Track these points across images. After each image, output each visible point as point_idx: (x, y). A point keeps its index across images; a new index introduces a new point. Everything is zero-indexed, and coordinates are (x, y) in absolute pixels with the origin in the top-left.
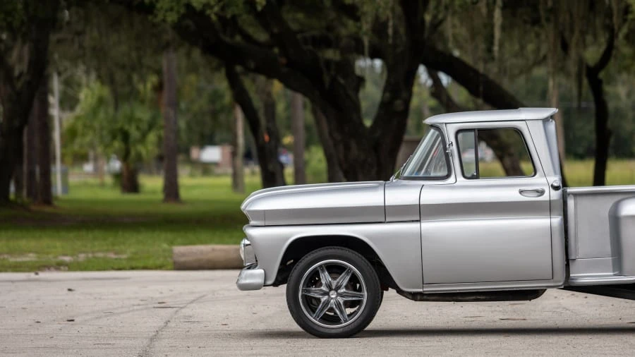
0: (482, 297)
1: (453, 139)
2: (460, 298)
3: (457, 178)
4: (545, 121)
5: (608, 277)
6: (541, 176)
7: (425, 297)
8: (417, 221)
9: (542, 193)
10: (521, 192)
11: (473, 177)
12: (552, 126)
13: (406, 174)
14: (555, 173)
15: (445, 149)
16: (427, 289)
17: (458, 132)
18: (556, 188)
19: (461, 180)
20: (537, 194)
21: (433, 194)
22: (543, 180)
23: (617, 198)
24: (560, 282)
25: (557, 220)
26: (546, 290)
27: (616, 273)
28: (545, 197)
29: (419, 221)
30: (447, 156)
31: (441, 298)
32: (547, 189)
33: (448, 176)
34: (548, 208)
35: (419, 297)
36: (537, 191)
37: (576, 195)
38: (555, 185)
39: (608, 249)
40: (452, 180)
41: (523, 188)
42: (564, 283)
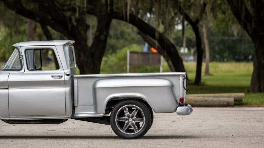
0: (38, 122)
1: (23, 53)
2: (28, 123)
3: (25, 70)
4: (64, 46)
5: (91, 114)
6: (61, 70)
7: (13, 122)
8: (7, 89)
9: (61, 77)
10: (52, 76)
11: (32, 70)
12: (67, 48)
13: (4, 69)
14: (68, 69)
15: (20, 57)
16: (11, 118)
17: (26, 50)
18: (68, 75)
19: (27, 71)
20: (59, 78)
21: (15, 77)
22: (63, 72)
23: (95, 80)
24: (69, 116)
25: (68, 89)
27: (95, 112)
28: (63, 79)
29: (8, 89)
30: (21, 60)
31: (20, 122)
32: (63, 75)
33: (21, 69)
34: (64, 83)
35: (10, 122)
36: (59, 76)
37: (77, 78)
38: (67, 73)
39: (92, 101)
40: (22, 71)
41: (53, 75)
42: (71, 116)
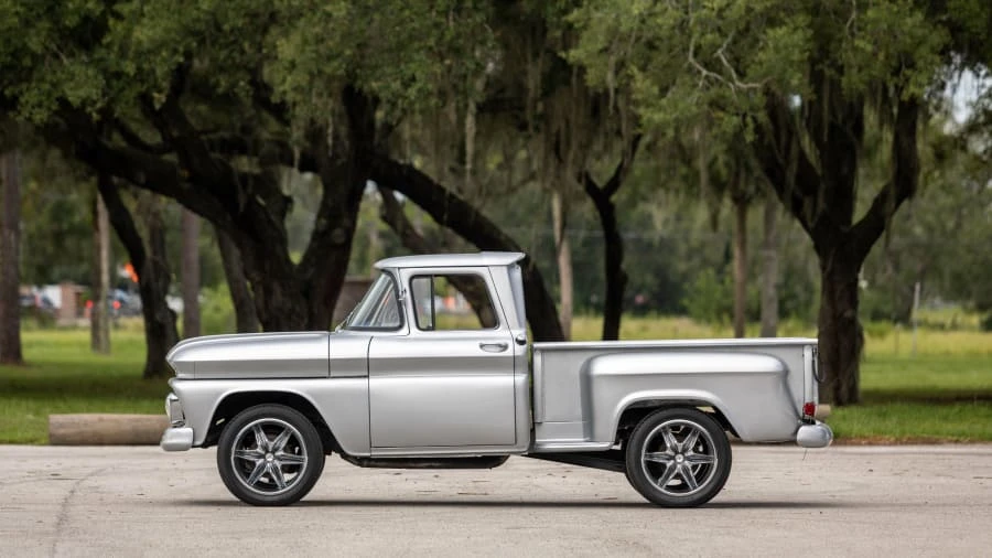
0: (437, 464)
1: (406, 286)
2: (413, 465)
3: (410, 329)
4: (510, 267)
5: (579, 443)
6: (504, 329)
7: (373, 463)
8: (365, 377)
9: (505, 347)
10: (482, 346)
11: (428, 329)
12: (518, 273)
13: (353, 324)
14: (520, 326)
15: (397, 296)
16: (376, 453)
17: (412, 278)
18: (521, 343)
19: (414, 330)
20: (499, 349)
21: (384, 346)
22: (507, 333)
23: (591, 354)
24: (524, 447)
25: (521, 378)
26: (507, 457)
27: (588, 439)
28: (509, 353)
29: (368, 377)
30: (400, 304)
31: (391, 464)
32: (510, 344)
33: (401, 327)
34: (512, 364)
35: (365, 463)
36: (500, 346)
37: (543, 350)
38: (520, 338)
39: (579, 411)
40: (404, 331)
41: (484, 342)
42: (529, 449)
